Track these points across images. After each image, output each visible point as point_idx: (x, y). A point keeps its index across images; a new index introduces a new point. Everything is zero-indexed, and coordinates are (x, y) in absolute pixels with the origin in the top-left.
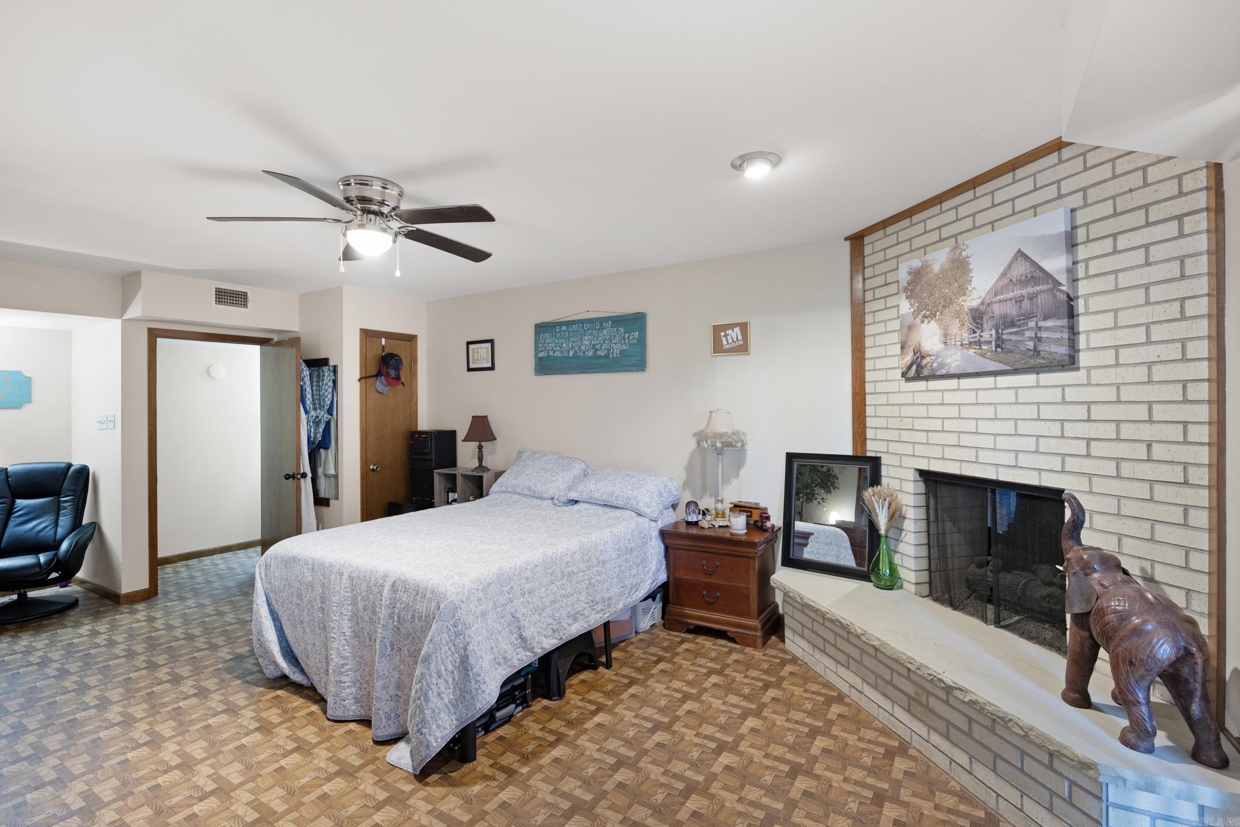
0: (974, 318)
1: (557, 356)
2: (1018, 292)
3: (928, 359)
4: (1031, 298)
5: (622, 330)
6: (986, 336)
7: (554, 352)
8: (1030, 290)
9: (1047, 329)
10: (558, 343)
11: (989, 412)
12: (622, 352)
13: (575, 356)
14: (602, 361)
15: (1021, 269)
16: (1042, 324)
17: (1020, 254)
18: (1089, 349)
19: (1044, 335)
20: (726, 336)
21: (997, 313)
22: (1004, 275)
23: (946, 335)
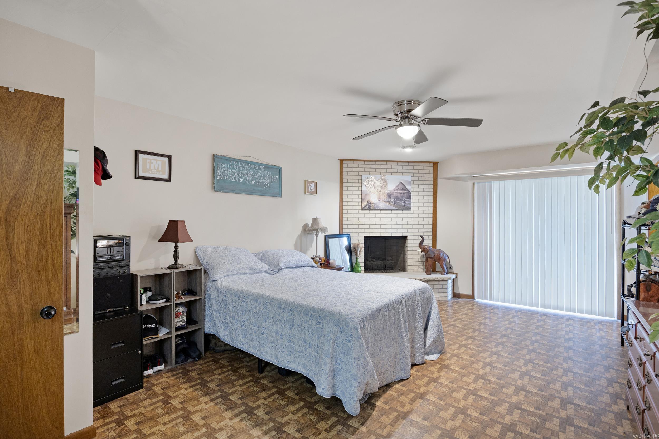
0: (388, 196)
1: (231, 181)
2: (400, 191)
3: (373, 204)
4: (404, 193)
5: (270, 173)
6: (392, 200)
7: (229, 177)
8: (403, 192)
9: (407, 201)
10: (232, 172)
11: (390, 219)
12: (270, 185)
13: (243, 183)
14: (260, 189)
15: (401, 186)
16: (406, 200)
17: (401, 183)
18: (413, 206)
19: (406, 202)
20: (310, 186)
21: (395, 195)
22: (397, 186)
23: (379, 198)
